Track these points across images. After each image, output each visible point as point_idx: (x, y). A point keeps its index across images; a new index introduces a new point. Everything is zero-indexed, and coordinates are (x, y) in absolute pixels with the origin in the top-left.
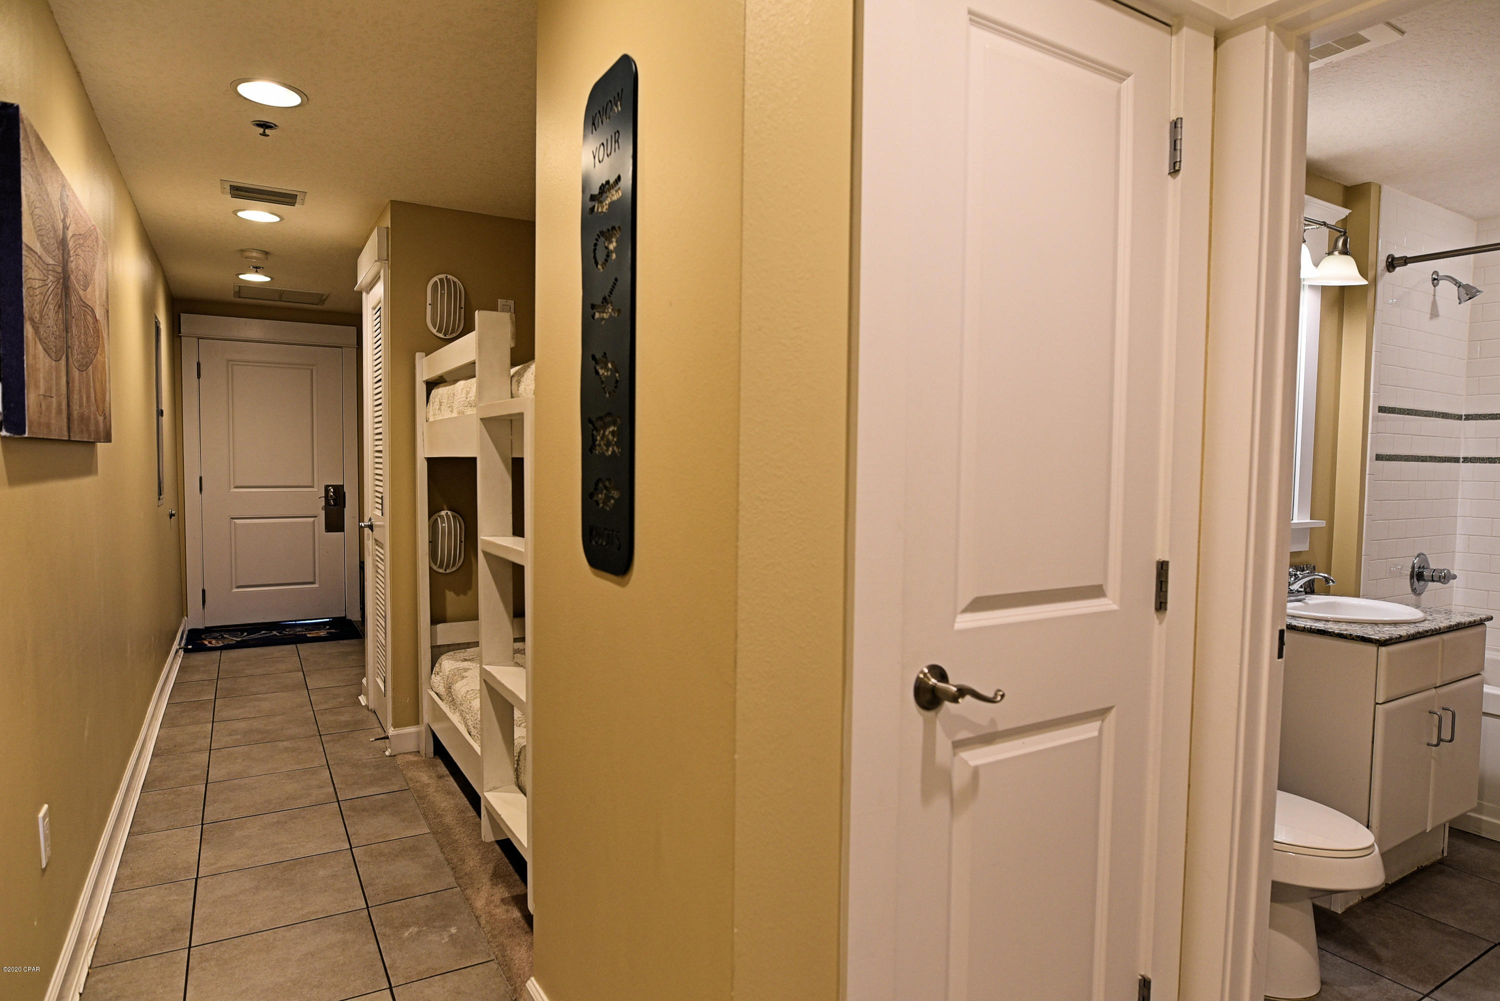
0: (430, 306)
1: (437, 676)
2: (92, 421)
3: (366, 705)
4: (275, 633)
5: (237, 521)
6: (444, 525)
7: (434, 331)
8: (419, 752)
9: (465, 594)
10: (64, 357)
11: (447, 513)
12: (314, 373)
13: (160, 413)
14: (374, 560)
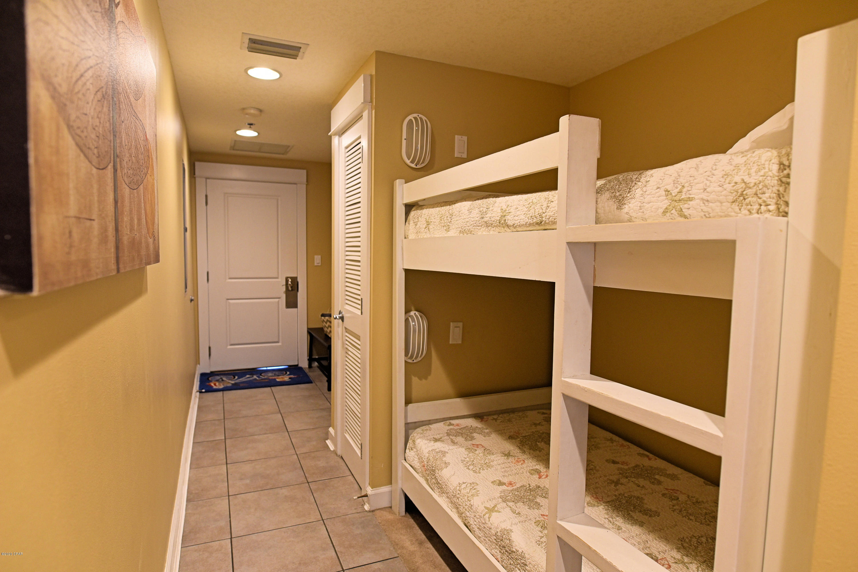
0: (405, 140)
1: (411, 451)
2: (143, 245)
3: (334, 451)
4: (255, 377)
5: (231, 301)
6: (413, 323)
7: (408, 162)
8: (391, 507)
9: (426, 378)
10: (110, 166)
11: (415, 313)
12: (279, 202)
13: (186, 230)
14: (343, 344)
